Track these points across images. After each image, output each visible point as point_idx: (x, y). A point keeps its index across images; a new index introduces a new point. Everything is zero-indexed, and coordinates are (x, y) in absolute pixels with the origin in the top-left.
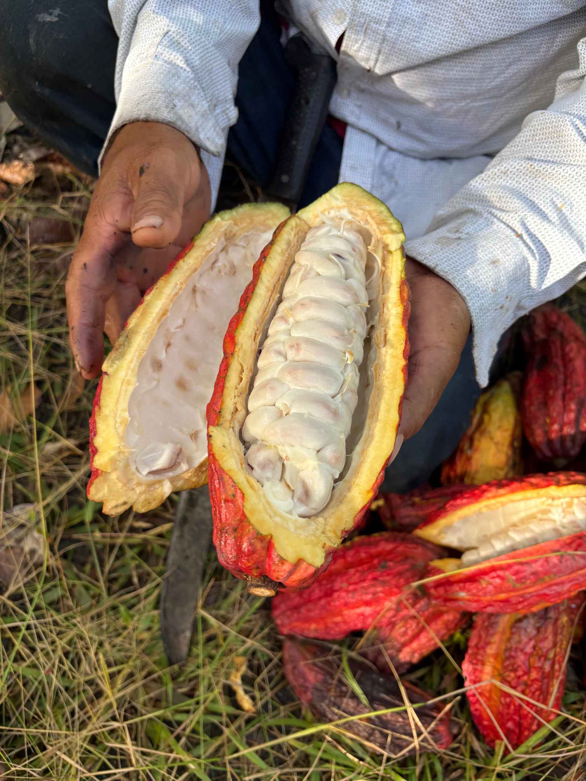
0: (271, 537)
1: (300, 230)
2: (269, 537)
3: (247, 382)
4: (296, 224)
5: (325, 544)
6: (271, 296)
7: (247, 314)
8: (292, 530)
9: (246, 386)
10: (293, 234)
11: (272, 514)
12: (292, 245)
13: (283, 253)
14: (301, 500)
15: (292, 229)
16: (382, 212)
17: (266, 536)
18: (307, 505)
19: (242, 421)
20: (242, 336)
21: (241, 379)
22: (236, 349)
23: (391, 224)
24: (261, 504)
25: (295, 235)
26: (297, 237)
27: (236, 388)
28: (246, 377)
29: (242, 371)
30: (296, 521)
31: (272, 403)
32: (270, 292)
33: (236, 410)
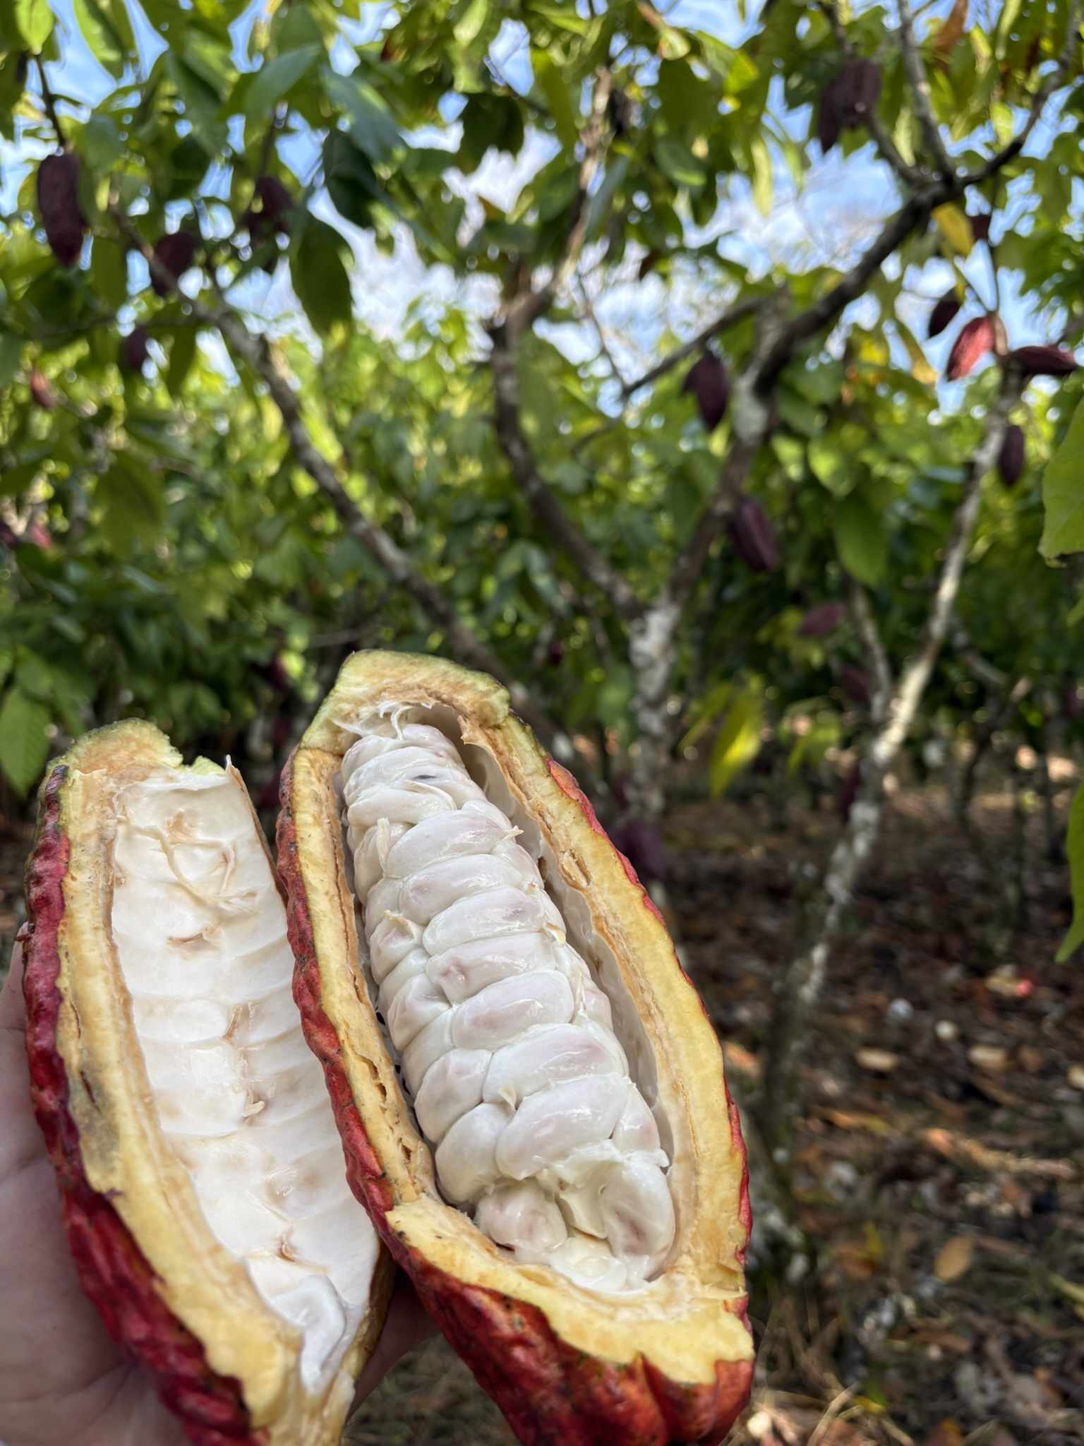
0: (643, 1358)
1: (321, 767)
2: (640, 1361)
3: (395, 1087)
4: (310, 761)
5: (725, 1303)
6: (341, 904)
7: (322, 963)
8: (660, 1316)
9: (397, 1094)
10: (314, 779)
11: (609, 1310)
12: (323, 797)
13: (317, 821)
14: (632, 1250)
15: (309, 773)
16: (446, 673)
17: (635, 1361)
18: (648, 1251)
19: (429, 1167)
20: (338, 1006)
21: (383, 1090)
22: (342, 1036)
23: (474, 685)
24: (579, 1305)
25: (319, 780)
26: (323, 780)
27: (384, 1110)
28: (387, 1076)
29: (374, 1070)
30: (652, 1294)
31: (476, 1098)
32: (336, 898)
33: (407, 1152)
